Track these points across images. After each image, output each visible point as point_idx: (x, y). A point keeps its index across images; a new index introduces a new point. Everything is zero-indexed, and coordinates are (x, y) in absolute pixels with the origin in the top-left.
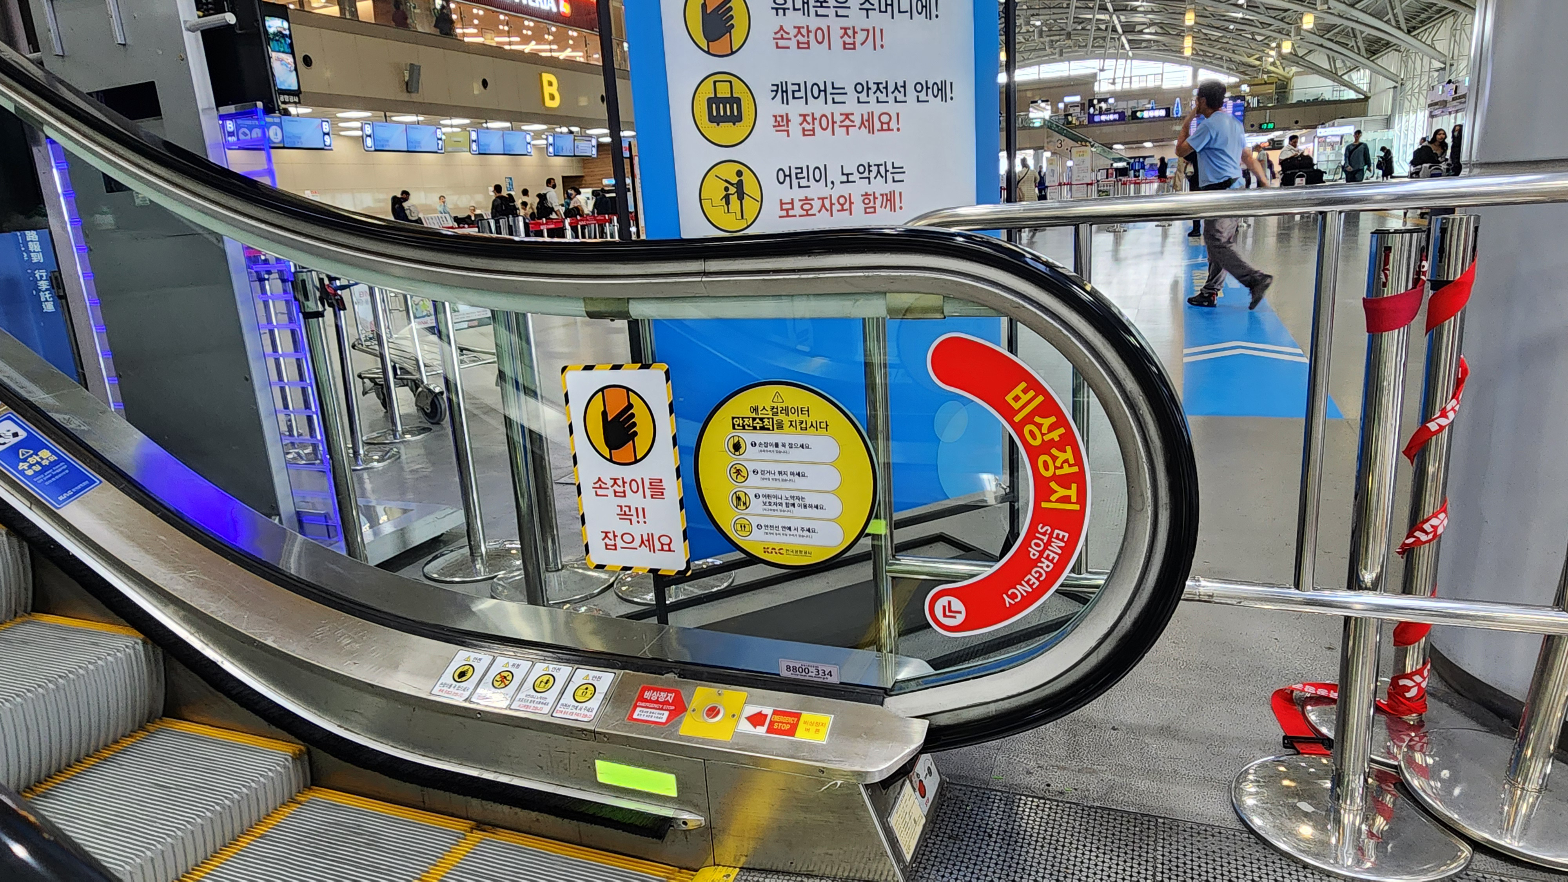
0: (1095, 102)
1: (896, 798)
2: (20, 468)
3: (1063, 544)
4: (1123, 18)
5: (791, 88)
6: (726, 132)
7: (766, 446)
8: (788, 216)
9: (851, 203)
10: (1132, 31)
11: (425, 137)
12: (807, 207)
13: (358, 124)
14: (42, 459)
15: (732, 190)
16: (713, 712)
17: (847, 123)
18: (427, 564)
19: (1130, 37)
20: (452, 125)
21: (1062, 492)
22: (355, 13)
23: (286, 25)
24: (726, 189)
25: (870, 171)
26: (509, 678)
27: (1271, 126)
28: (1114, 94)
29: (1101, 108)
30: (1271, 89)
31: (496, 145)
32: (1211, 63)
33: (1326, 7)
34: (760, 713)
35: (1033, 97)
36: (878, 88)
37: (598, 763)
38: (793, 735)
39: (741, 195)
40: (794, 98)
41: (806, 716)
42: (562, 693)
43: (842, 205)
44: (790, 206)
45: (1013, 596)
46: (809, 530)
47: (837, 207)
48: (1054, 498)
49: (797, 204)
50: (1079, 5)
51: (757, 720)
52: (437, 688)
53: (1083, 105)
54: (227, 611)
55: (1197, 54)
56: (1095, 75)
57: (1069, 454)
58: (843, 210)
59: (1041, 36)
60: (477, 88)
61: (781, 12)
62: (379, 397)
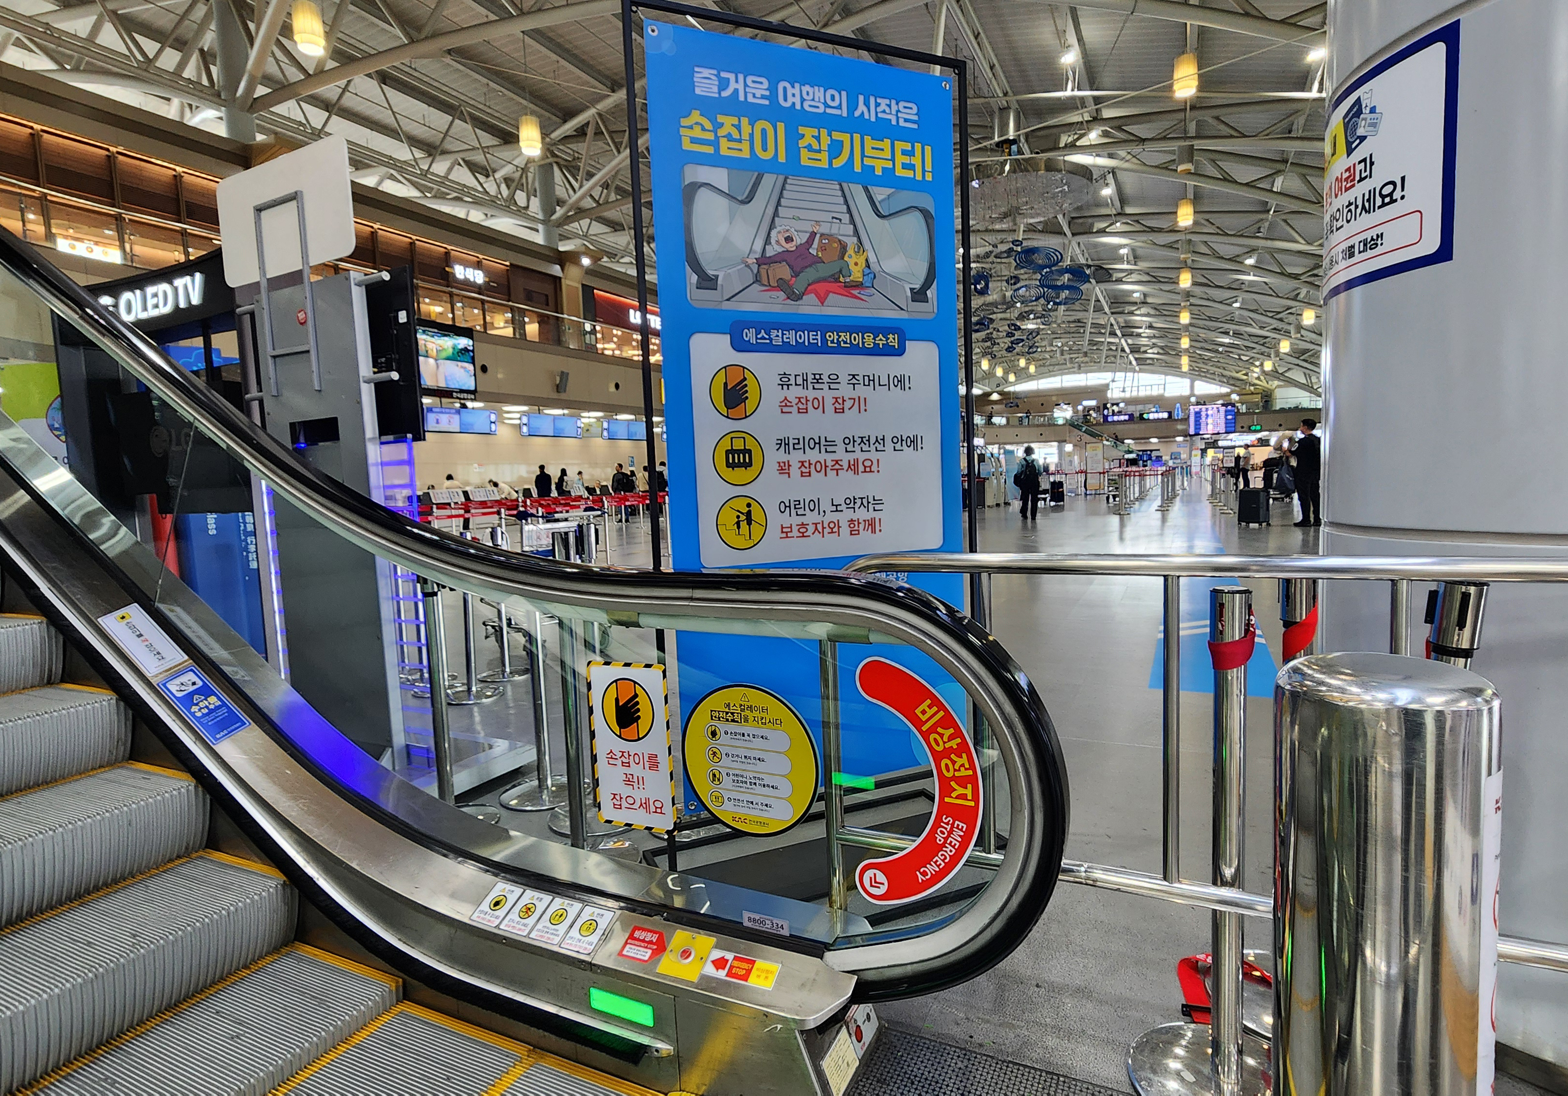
0: (1109, 405)
1: (831, 1044)
2: (192, 710)
3: (962, 834)
4: (1130, 341)
5: (791, 442)
6: (740, 474)
7: (736, 734)
8: (787, 537)
9: (839, 527)
10: (1138, 351)
11: (568, 427)
12: (802, 530)
13: (518, 416)
14: (210, 704)
15: (743, 517)
16: (686, 954)
17: (837, 467)
18: (504, 792)
19: (1137, 356)
20: (589, 417)
21: (960, 791)
22: (524, 335)
23: (471, 342)
24: (738, 517)
25: (855, 503)
26: (532, 910)
27: (1258, 428)
28: (1124, 400)
29: (1113, 411)
30: (1257, 399)
31: (622, 432)
32: (1206, 377)
33: (1299, 335)
34: (723, 958)
35: (1058, 400)
36: (862, 441)
37: (592, 990)
38: (746, 980)
39: (749, 521)
40: (794, 449)
41: (760, 964)
42: (571, 926)
43: (832, 529)
44: (789, 530)
45: (924, 874)
46: (766, 805)
47: (827, 530)
48: (954, 795)
49: (795, 528)
50: (1093, 330)
51: (720, 964)
52: (476, 914)
53: (1099, 407)
54: (326, 836)
55: (1194, 370)
56: (1107, 386)
57: (964, 760)
58: (832, 532)
59: (1062, 354)
60: (612, 389)
61: (785, 387)
62: (497, 641)
